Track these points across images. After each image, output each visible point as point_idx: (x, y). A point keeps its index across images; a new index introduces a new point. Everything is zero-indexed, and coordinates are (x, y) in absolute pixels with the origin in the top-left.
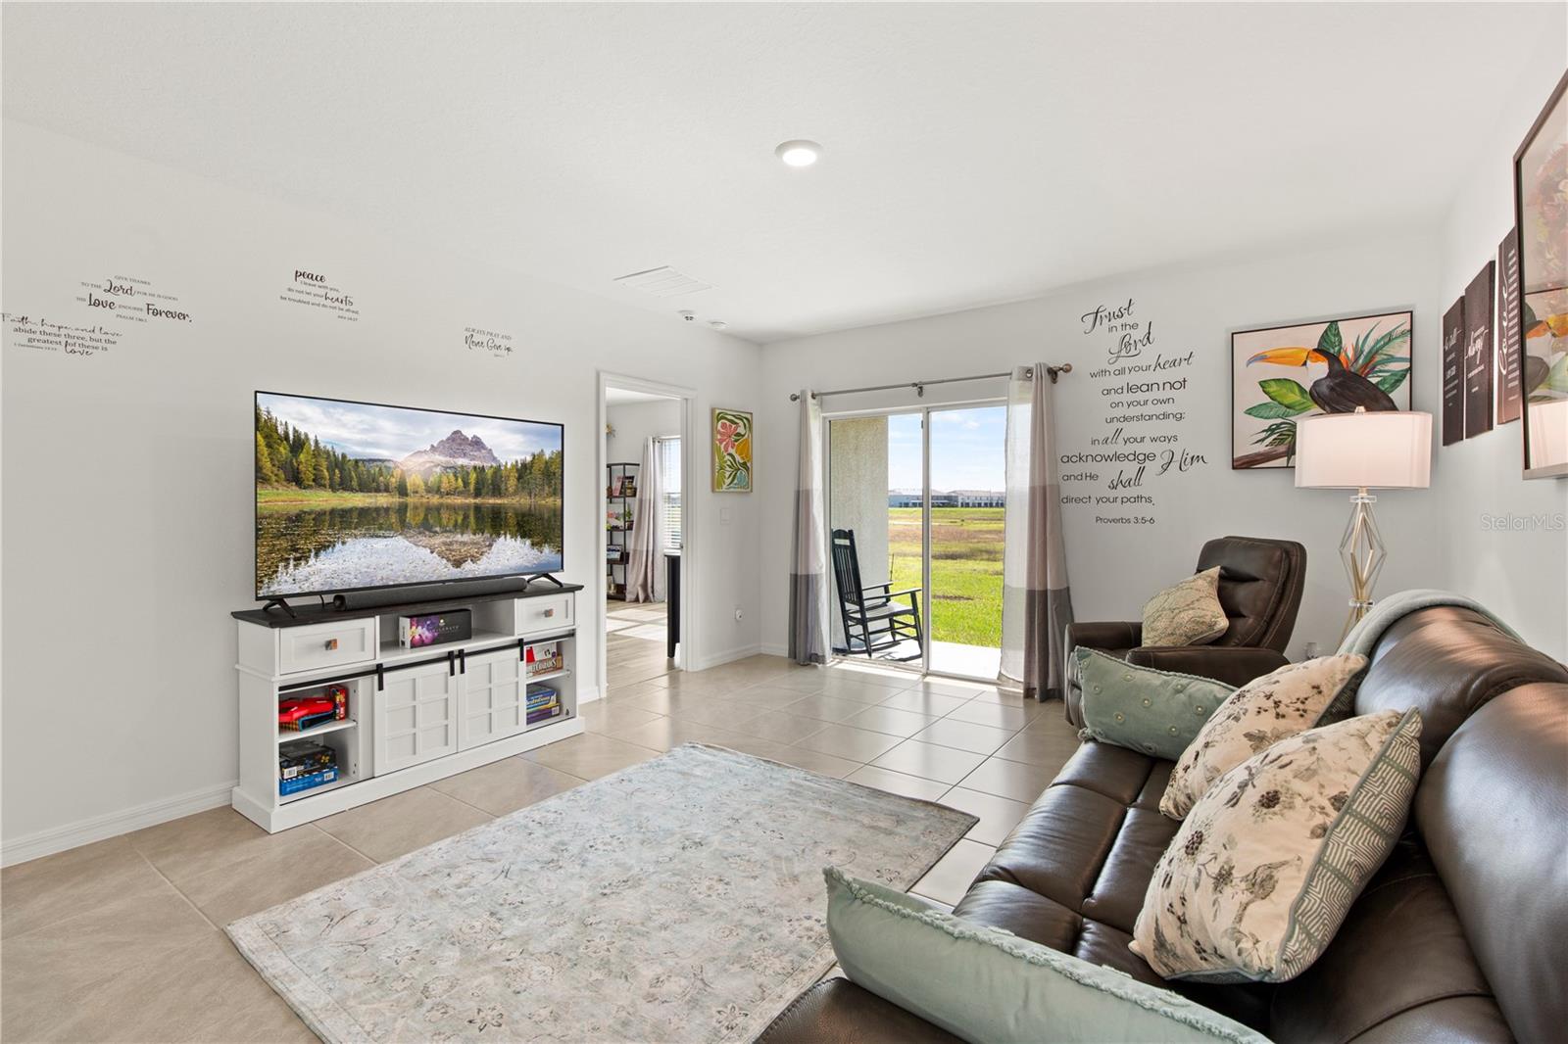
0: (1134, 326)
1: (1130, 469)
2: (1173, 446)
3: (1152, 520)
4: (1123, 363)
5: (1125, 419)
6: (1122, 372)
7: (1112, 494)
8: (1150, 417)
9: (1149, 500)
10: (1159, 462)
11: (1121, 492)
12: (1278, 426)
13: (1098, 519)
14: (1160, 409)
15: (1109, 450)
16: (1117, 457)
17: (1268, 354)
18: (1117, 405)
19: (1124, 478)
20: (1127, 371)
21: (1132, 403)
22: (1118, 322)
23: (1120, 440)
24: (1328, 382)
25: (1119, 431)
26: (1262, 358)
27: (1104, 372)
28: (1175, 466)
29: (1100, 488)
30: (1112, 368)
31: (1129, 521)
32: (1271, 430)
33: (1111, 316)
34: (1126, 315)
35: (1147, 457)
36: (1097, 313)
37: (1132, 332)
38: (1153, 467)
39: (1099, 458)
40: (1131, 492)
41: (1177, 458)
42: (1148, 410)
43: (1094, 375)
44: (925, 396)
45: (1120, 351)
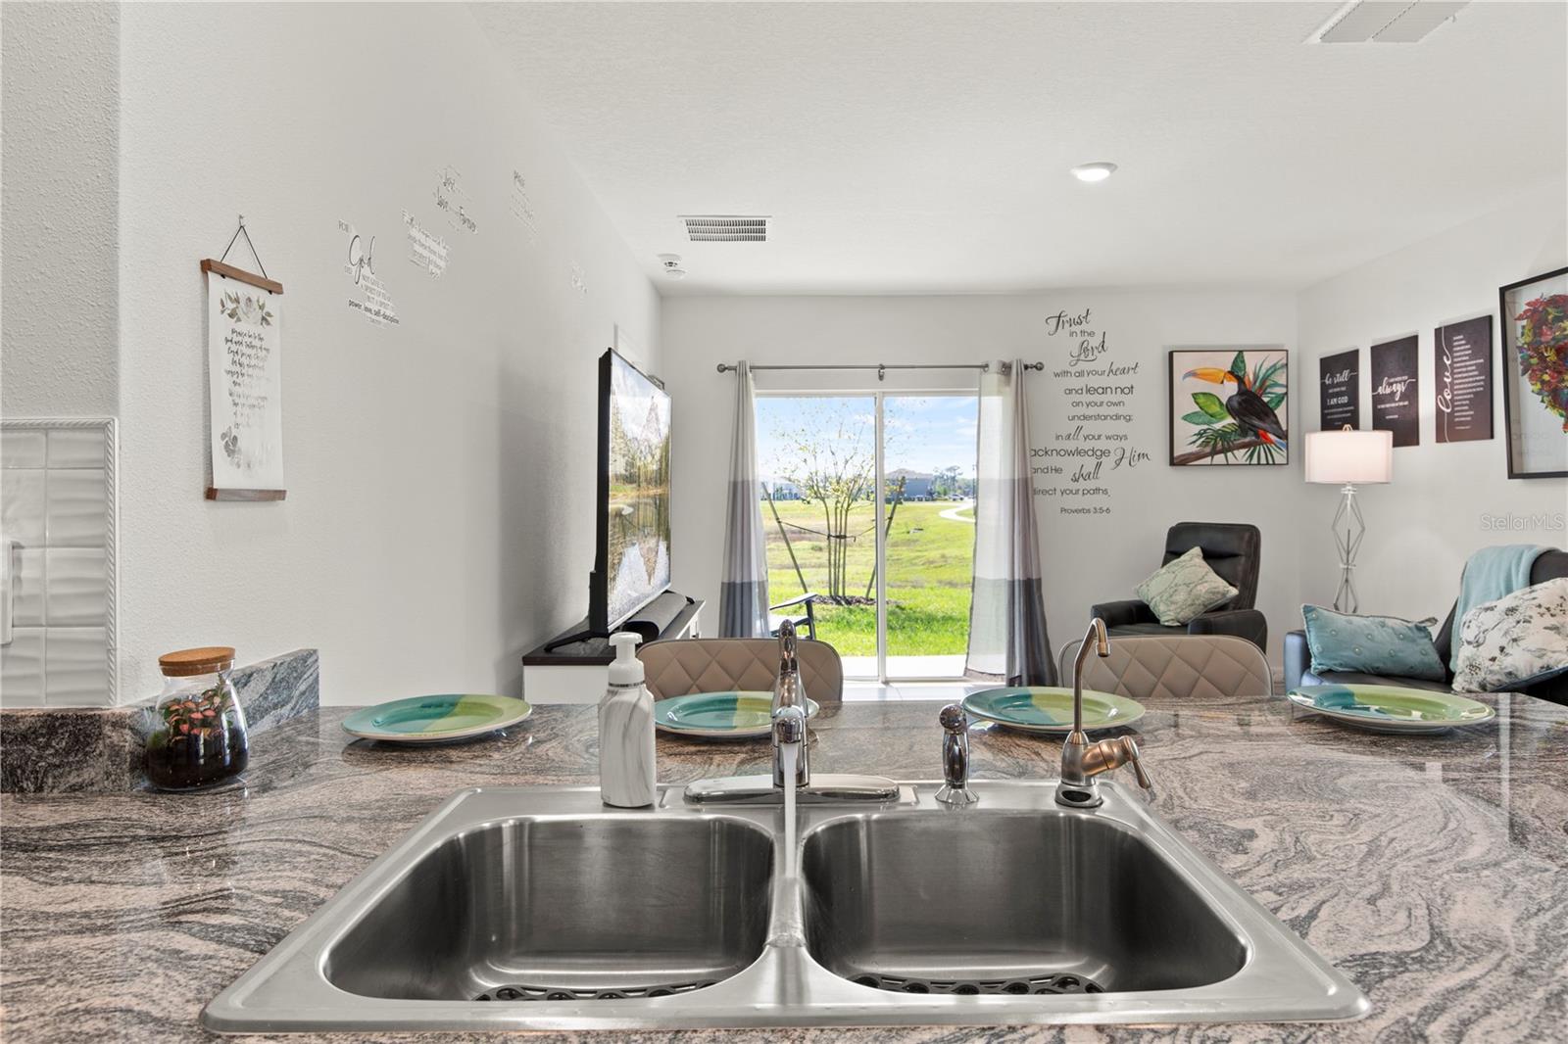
0: (1092, 334)
1: (1090, 463)
2: (1123, 444)
3: (1108, 510)
4: (1082, 366)
5: (1085, 418)
6: (1081, 374)
7: (1074, 486)
8: (1106, 418)
9: (1105, 492)
10: (1113, 458)
11: (1082, 484)
12: (1205, 431)
13: (1063, 510)
14: (1113, 411)
15: (1071, 445)
16: (1079, 452)
17: (1198, 372)
18: (1078, 404)
19: (1085, 472)
20: (1086, 374)
21: (1090, 403)
22: (1077, 328)
23: (1081, 437)
24: (1237, 398)
25: (1079, 429)
26: (1193, 374)
27: (1066, 373)
28: (1125, 461)
29: (1063, 481)
30: (1073, 370)
31: (1089, 511)
32: (1200, 434)
33: (1072, 322)
34: (1084, 323)
35: (1103, 453)
36: (1060, 317)
37: (1089, 338)
38: (1108, 462)
39: (1062, 453)
40: (1091, 484)
41: (1127, 454)
42: (1103, 411)
43: (1057, 375)
44: (884, 380)
45: (1080, 355)
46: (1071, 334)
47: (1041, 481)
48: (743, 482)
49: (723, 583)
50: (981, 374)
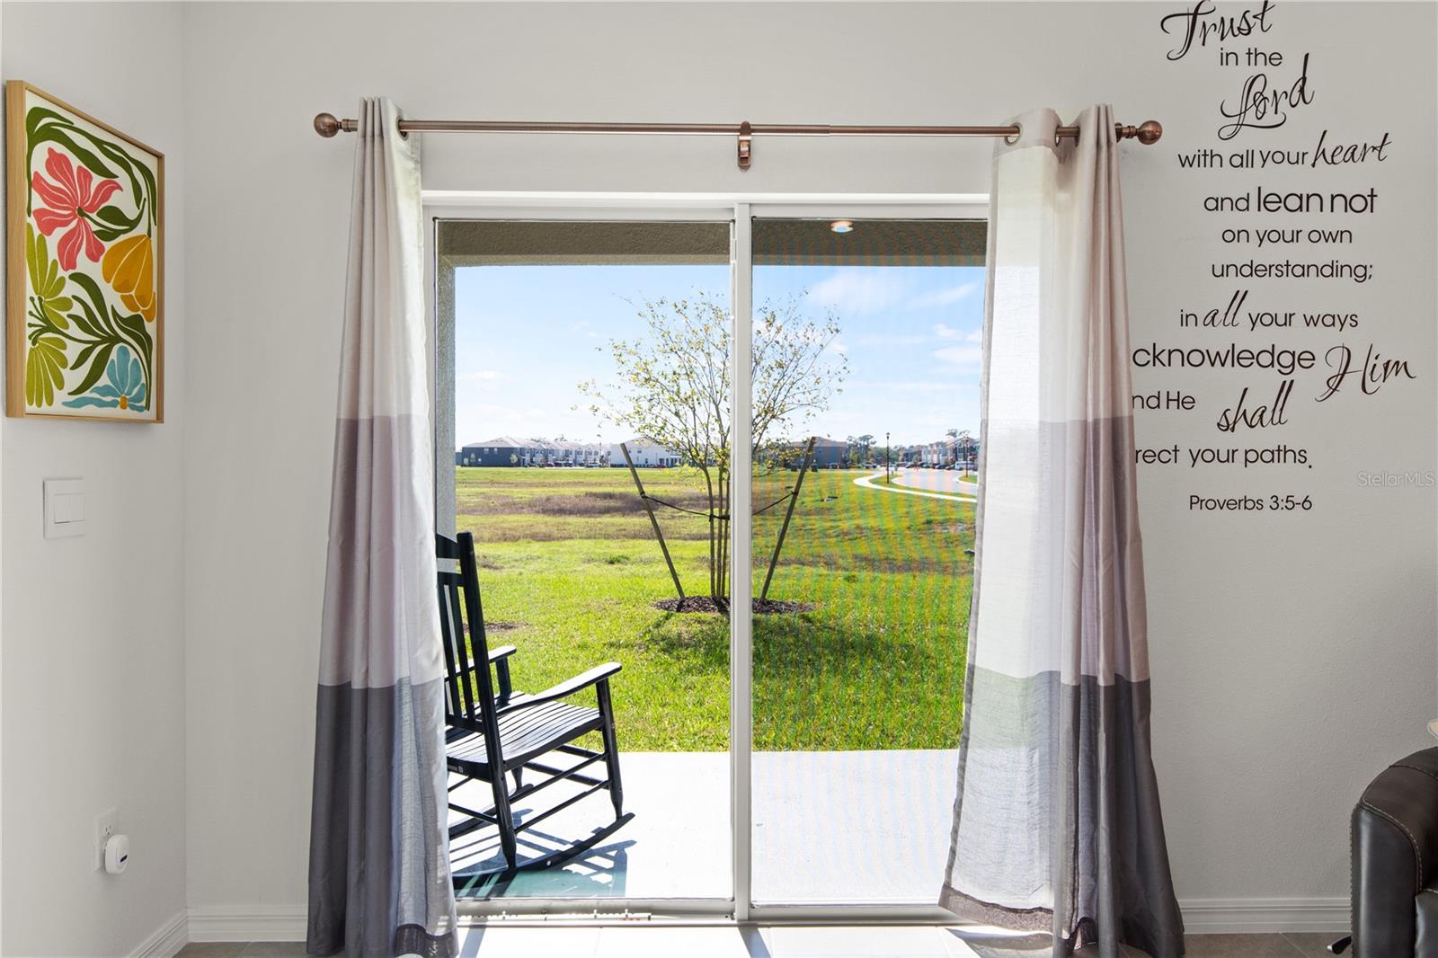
0: (1274, 59)
1: (1264, 383)
2: (1348, 336)
3: (1307, 503)
4: (1250, 140)
5: (1254, 270)
6: (1246, 160)
7: (1223, 442)
8: (1305, 271)
9: (1301, 456)
10: (1322, 372)
11: (1243, 438)
13: (1195, 501)
14: (1325, 253)
15: (1217, 339)
16: (1236, 357)
18: (1237, 236)
19: (1250, 406)
20: (1258, 160)
21: (1268, 234)
22: (1238, 44)
23: (1242, 317)
25: (1239, 298)
27: (1208, 157)
28: (1352, 381)
29: (1197, 429)
30: (1226, 149)
31: (1258, 504)
33: (1226, 28)
34: (1256, 30)
35: (1297, 359)
36: (1196, 14)
37: (1269, 70)
38: (1308, 382)
39: (1196, 358)
40: (1265, 438)
41: (1357, 363)
42: (1301, 253)
43: (1185, 162)
44: (750, 171)
45: (1243, 113)
46: (1225, 58)
47: (1148, 430)
48: (372, 421)
49: (320, 687)
50: (997, 152)
